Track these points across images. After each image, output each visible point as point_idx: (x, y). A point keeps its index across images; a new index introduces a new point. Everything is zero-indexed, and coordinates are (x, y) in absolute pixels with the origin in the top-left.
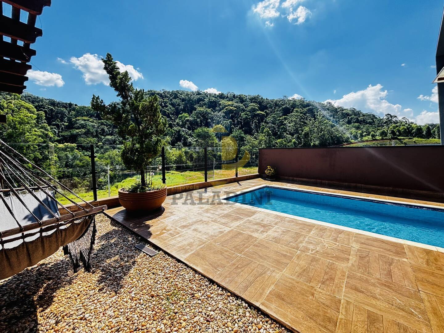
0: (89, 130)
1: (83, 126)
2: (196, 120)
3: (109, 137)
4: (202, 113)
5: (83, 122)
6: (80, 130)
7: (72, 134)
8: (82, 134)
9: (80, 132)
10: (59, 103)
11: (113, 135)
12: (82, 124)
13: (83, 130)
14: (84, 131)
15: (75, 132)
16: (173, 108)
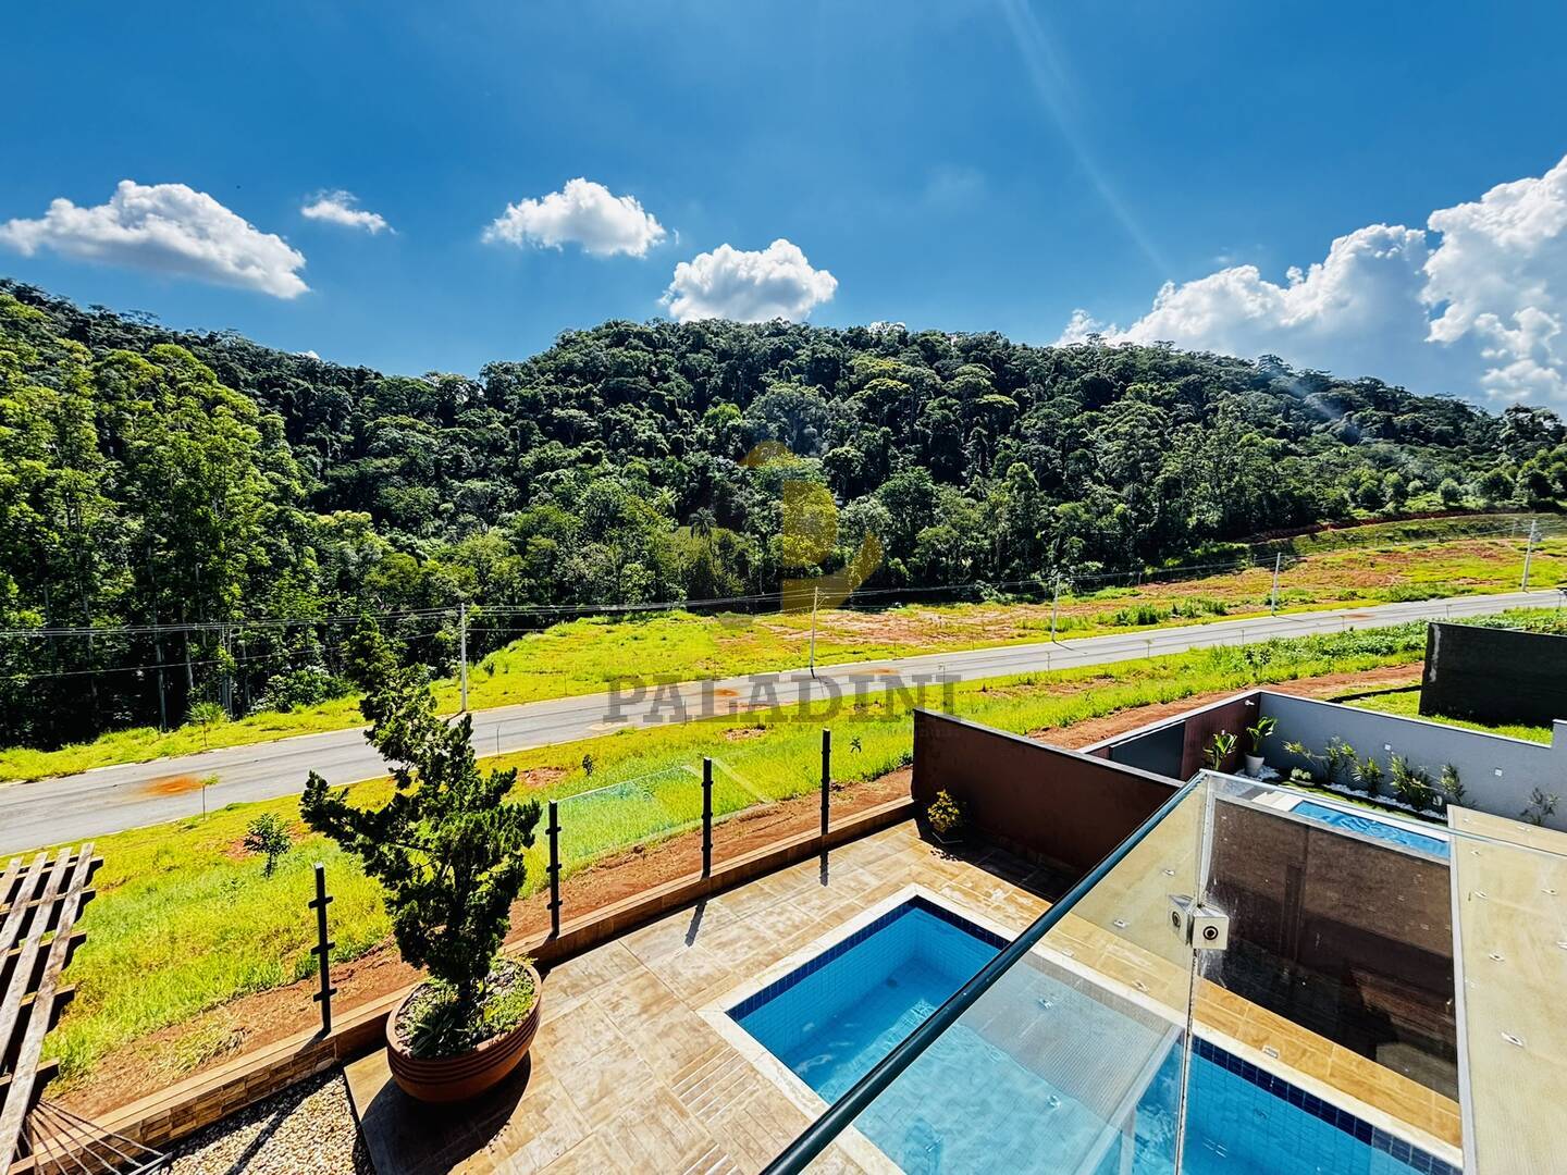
0: (413, 459)
1: (396, 448)
2: (765, 426)
3: (476, 485)
4: (787, 404)
5: (396, 434)
6: (386, 461)
7: (361, 473)
8: (392, 474)
9: (387, 467)
10: (327, 371)
11: (488, 476)
12: (396, 439)
13: (397, 461)
14: (399, 463)
15: (370, 469)
16: (688, 386)
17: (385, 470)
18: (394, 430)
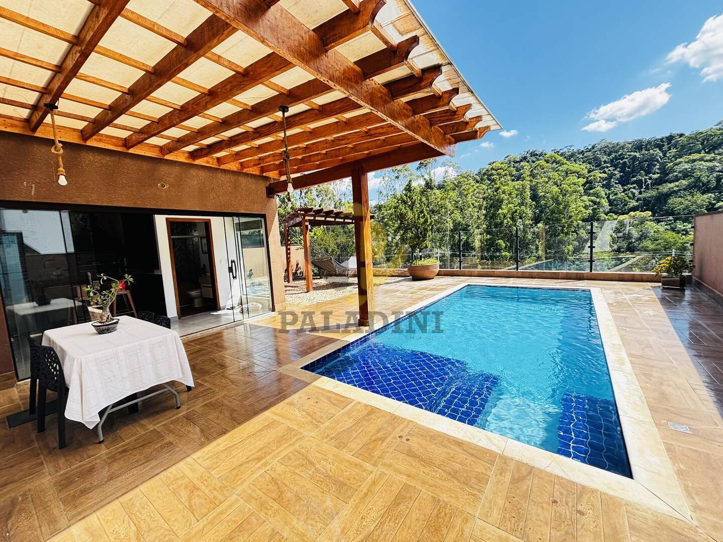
0: (698, 179)
1: (686, 175)
5: (687, 166)
6: (677, 183)
7: (659, 193)
8: (680, 190)
9: (678, 186)
10: (649, 143)
12: (686, 169)
14: (686, 183)
15: (666, 189)
17: (676, 189)
18: (686, 164)
